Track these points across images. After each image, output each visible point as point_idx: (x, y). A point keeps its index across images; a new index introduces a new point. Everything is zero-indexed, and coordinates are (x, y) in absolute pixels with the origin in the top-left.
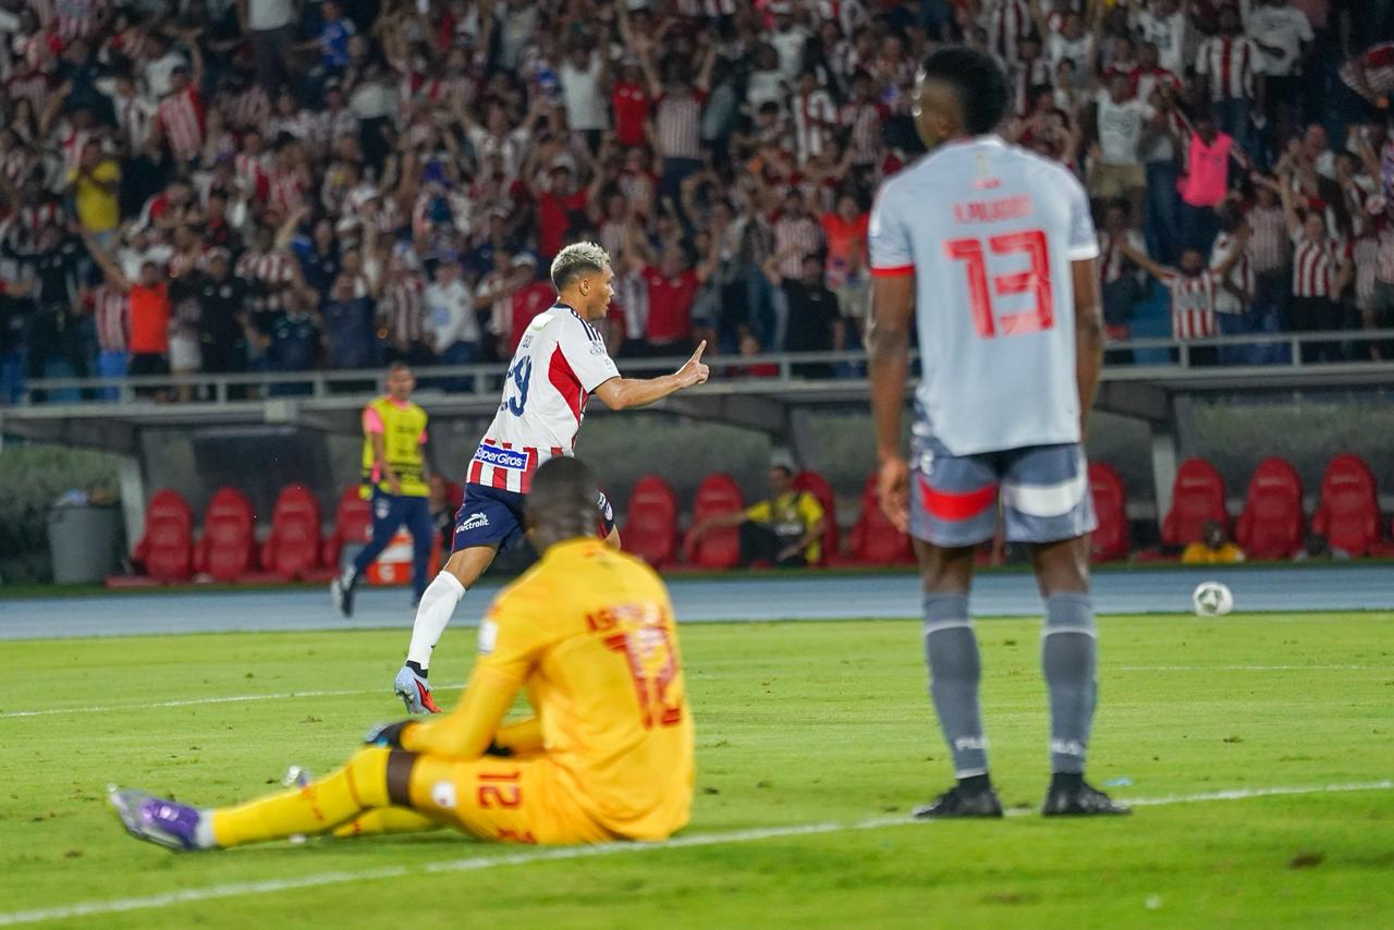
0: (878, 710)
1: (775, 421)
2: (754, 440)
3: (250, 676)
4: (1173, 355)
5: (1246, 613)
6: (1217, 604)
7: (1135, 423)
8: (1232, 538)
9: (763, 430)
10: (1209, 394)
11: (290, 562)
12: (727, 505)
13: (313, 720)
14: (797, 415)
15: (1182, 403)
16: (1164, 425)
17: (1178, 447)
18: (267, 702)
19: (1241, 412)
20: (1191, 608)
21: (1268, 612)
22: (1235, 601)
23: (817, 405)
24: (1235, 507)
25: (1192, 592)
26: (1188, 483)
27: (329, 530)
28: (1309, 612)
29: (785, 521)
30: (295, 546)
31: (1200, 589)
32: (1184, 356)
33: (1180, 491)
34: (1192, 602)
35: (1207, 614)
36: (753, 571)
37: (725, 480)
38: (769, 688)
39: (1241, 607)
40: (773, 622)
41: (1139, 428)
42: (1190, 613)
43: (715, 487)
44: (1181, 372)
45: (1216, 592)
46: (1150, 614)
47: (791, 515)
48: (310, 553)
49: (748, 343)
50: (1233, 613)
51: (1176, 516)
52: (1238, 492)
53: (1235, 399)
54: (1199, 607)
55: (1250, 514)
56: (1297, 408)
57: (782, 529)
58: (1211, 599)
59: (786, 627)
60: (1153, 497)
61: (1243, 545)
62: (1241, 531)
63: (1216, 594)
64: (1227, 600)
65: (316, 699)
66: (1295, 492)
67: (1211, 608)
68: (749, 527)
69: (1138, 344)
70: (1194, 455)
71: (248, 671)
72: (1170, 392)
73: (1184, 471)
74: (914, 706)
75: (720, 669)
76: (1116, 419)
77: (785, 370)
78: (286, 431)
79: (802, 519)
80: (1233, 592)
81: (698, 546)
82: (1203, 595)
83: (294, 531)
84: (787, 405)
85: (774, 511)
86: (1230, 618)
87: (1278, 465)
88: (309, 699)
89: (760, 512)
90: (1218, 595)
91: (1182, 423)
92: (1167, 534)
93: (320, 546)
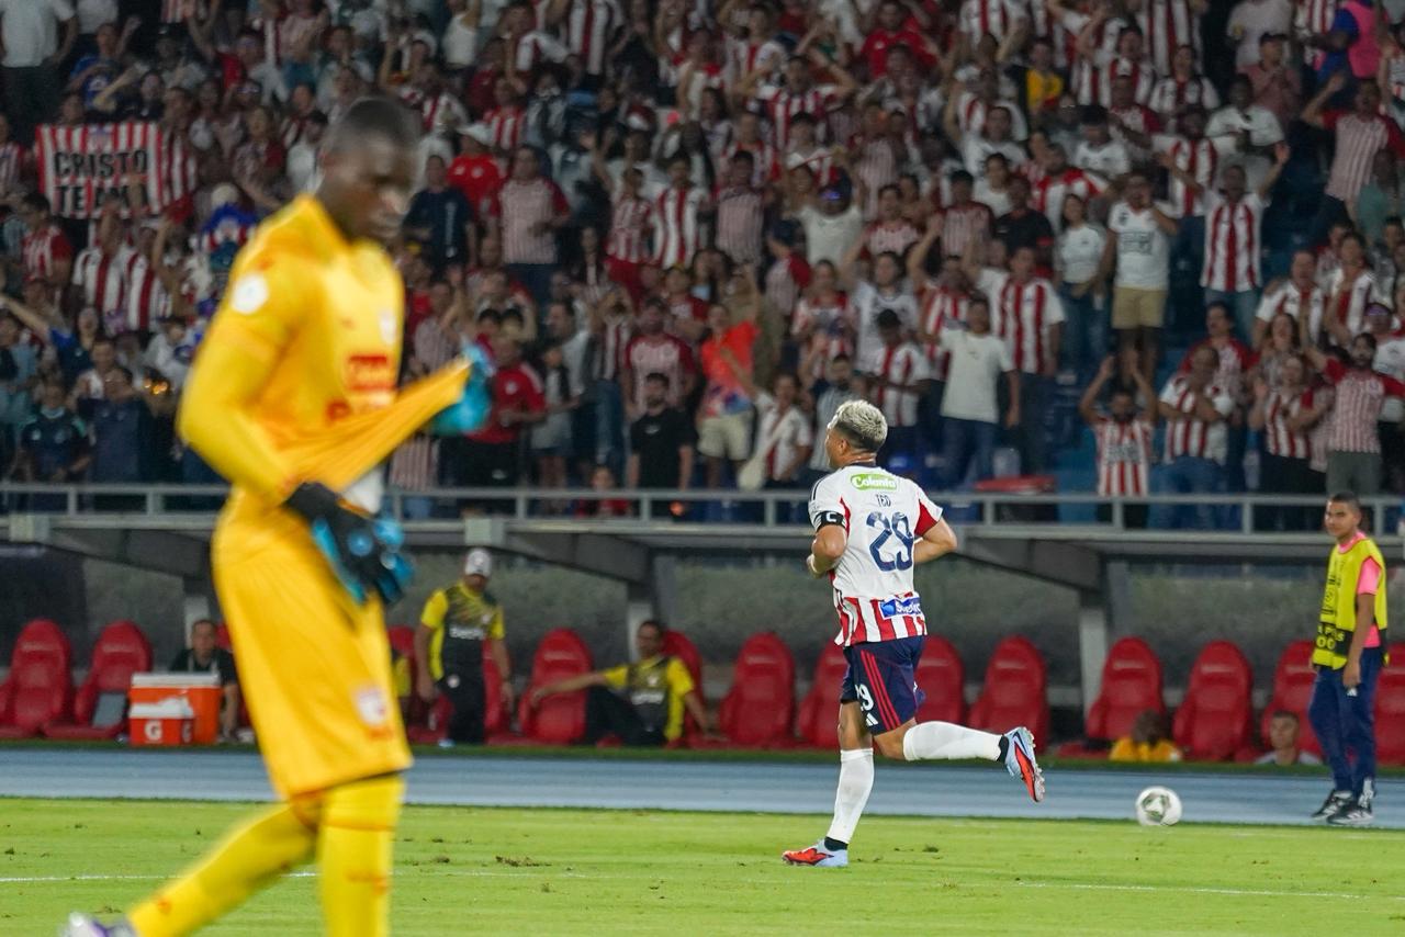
0: (800, 925)
1: (634, 569)
2: (608, 591)
3: (11, 852)
4: (1103, 513)
5: (1195, 824)
6: (1164, 813)
7: (1060, 592)
8: (1168, 735)
9: (619, 578)
10: (1143, 561)
11: (30, 713)
12: (572, 668)
13: (110, 911)
14: (661, 562)
15: (1117, 570)
16: (1094, 596)
17: (1110, 623)
18: (44, 884)
19: (1182, 584)
20: (1131, 816)
21: (1219, 824)
22: (1184, 810)
23: (687, 553)
24: (1173, 697)
25: (1135, 797)
26: (1119, 665)
27: (80, 676)
28: (1265, 826)
29: (645, 687)
30: (36, 692)
31: (1145, 794)
32: (1118, 514)
33: (1110, 675)
34: (1135, 809)
35: (1151, 823)
36: (601, 748)
37: (570, 637)
38: (660, 892)
39: (1190, 817)
40: (637, 811)
41: (1067, 598)
42: (1135, 822)
43: (557, 645)
44: (1112, 533)
45: (1162, 796)
46: (1080, 820)
47: (653, 681)
48: (57, 703)
49: (602, 475)
50: (1181, 823)
51: (1105, 705)
52: (1178, 679)
53: (1177, 567)
54: (1142, 815)
55: (1191, 707)
56: (1247, 583)
57: (639, 698)
58: (1156, 806)
59: (652, 817)
60: (1077, 681)
61: (1183, 741)
62: (1179, 727)
63: (1164, 800)
64: (1175, 809)
65: (104, 885)
66: (1243, 681)
67: (1157, 817)
68: (598, 693)
69: (1061, 498)
70: (1127, 632)
71: (8, 848)
72: (1104, 557)
73: (1116, 652)
74: (842, 922)
75: (593, 867)
76: (1037, 584)
77: (645, 508)
78: (33, 552)
79: (666, 688)
80: (1182, 798)
81: (534, 713)
82: (1148, 800)
83: (37, 676)
84: (651, 551)
85: (632, 675)
86: (1179, 830)
87: (1225, 649)
88: (93, 884)
89: (617, 677)
90: (1165, 801)
91: (1116, 593)
92: (1092, 724)
93: (70, 694)
